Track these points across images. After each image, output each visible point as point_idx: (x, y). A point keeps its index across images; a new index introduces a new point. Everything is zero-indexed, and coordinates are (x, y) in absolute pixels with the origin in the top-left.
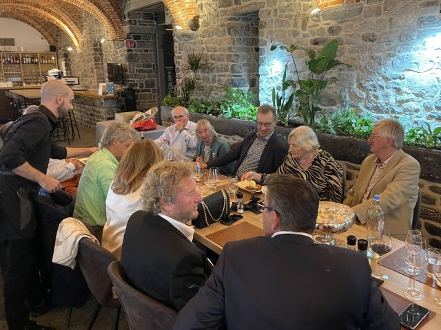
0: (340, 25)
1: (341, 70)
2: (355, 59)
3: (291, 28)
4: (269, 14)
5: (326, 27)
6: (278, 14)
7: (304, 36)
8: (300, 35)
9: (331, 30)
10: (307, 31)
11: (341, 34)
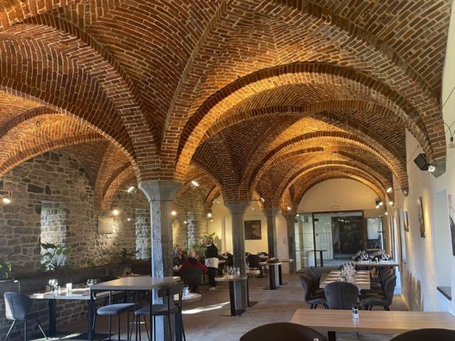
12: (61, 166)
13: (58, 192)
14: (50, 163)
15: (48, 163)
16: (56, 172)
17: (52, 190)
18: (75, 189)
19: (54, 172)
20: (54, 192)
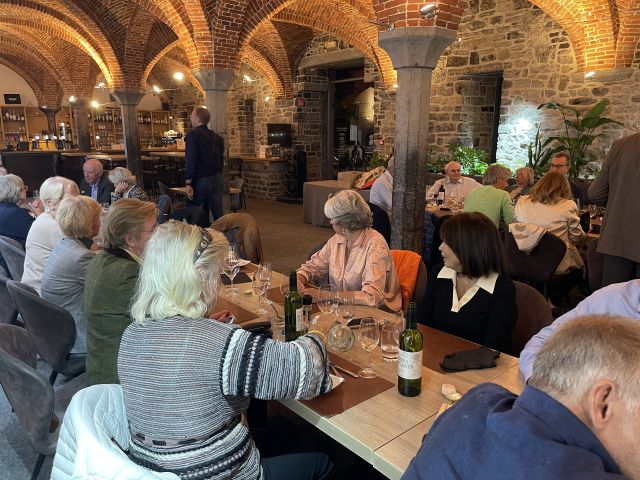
0: (607, 87)
1: (606, 128)
2: (622, 118)
3: (546, 88)
4: (517, 74)
5: (590, 89)
6: (529, 74)
7: (562, 96)
8: (557, 95)
9: (596, 91)
10: (566, 91)
11: (608, 95)
12: (497, 14)
13: (492, 57)
14: (481, 16)
15: (477, 18)
16: (489, 26)
17: (481, 56)
18: (525, 43)
19: (485, 28)
20: (483, 59)
